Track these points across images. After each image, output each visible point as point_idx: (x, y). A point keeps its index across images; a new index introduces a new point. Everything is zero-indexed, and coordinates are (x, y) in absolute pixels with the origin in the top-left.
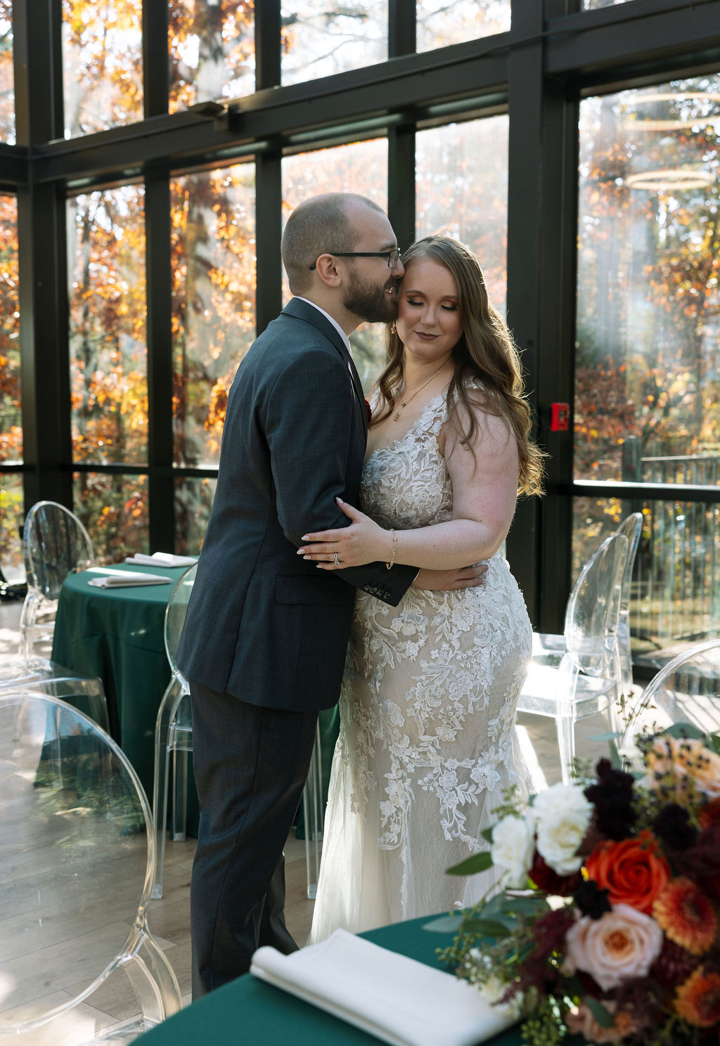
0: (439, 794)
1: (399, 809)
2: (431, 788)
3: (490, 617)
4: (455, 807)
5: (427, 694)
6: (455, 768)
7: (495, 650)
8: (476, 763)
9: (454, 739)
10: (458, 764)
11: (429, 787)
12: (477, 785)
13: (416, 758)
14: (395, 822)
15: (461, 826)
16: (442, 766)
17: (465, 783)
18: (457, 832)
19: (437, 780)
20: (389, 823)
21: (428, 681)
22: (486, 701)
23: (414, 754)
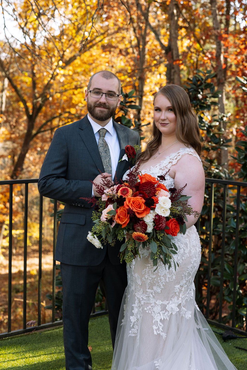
0: (153, 314)
1: (138, 319)
2: (150, 312)
3: (179, 243)
4: (159, 320)
5: (150, 272)
6: (160, 304)
7: (180, 257)
8: (169, 303)
9: (160, 292)
10: (161, 303)
11: (149, 311)
12: (169, 311)
13: (145, 299)
14: (136, 324)
15: (161, 329)
16: (155, 303)
17: (163, 311)
18: (159, 331)
19: (153, 309)
20: (134, 325)
21: (151, 267)
22: (174, 277)
23: (144, 297)
